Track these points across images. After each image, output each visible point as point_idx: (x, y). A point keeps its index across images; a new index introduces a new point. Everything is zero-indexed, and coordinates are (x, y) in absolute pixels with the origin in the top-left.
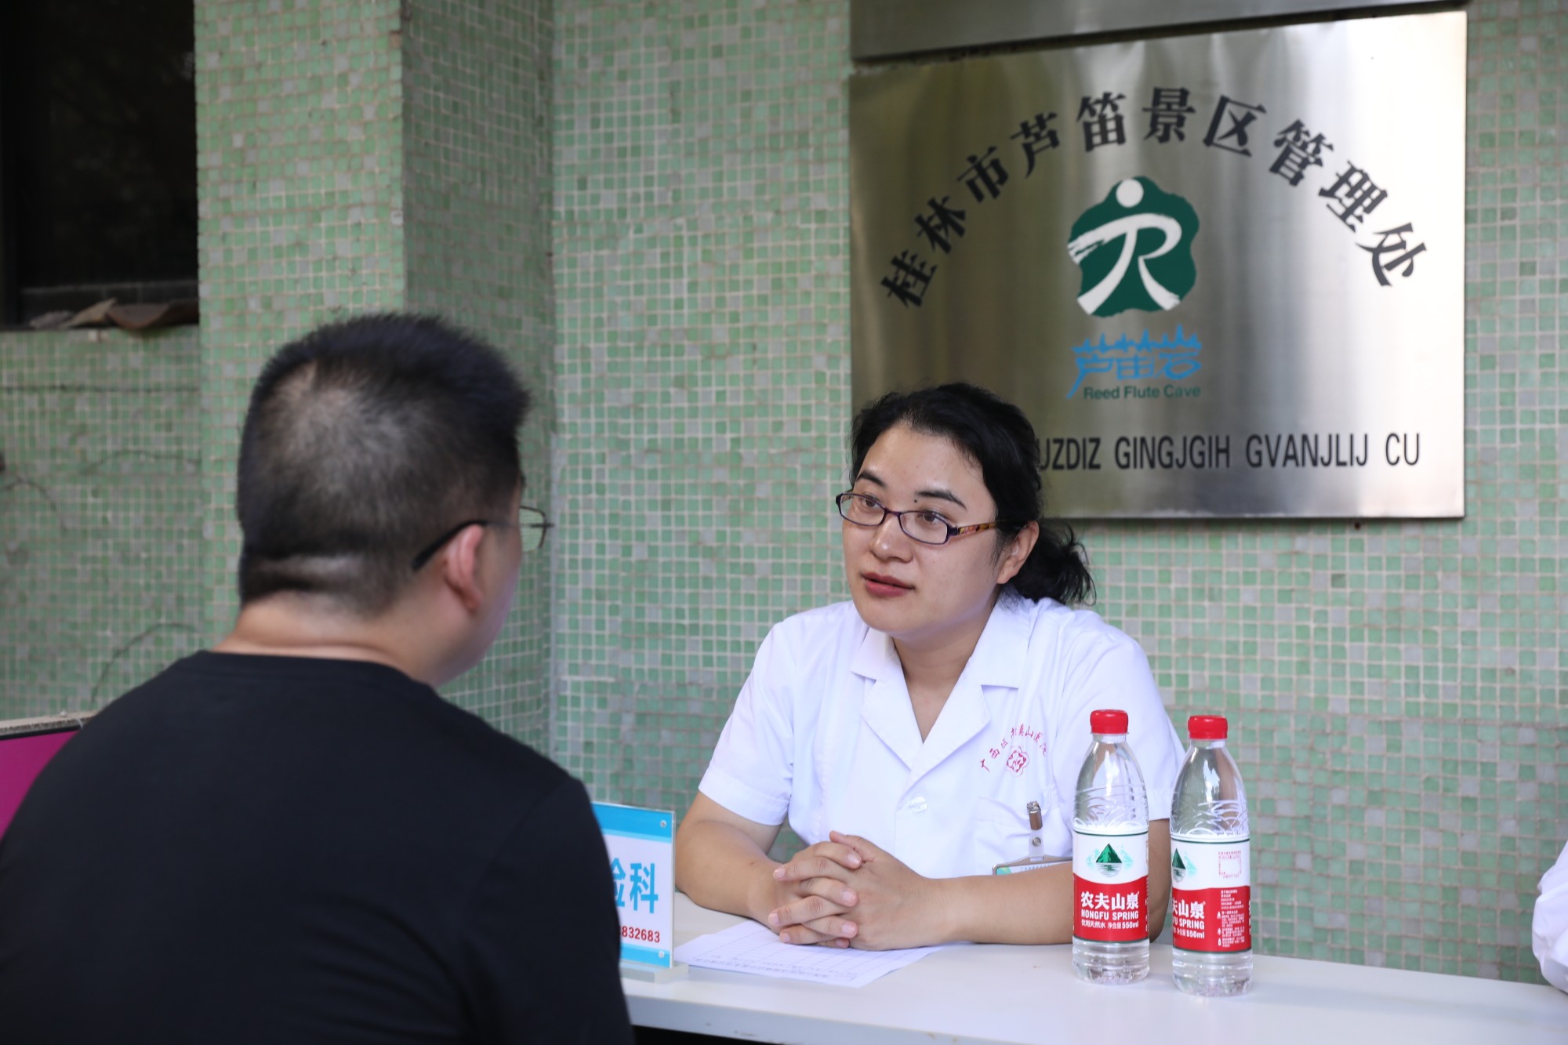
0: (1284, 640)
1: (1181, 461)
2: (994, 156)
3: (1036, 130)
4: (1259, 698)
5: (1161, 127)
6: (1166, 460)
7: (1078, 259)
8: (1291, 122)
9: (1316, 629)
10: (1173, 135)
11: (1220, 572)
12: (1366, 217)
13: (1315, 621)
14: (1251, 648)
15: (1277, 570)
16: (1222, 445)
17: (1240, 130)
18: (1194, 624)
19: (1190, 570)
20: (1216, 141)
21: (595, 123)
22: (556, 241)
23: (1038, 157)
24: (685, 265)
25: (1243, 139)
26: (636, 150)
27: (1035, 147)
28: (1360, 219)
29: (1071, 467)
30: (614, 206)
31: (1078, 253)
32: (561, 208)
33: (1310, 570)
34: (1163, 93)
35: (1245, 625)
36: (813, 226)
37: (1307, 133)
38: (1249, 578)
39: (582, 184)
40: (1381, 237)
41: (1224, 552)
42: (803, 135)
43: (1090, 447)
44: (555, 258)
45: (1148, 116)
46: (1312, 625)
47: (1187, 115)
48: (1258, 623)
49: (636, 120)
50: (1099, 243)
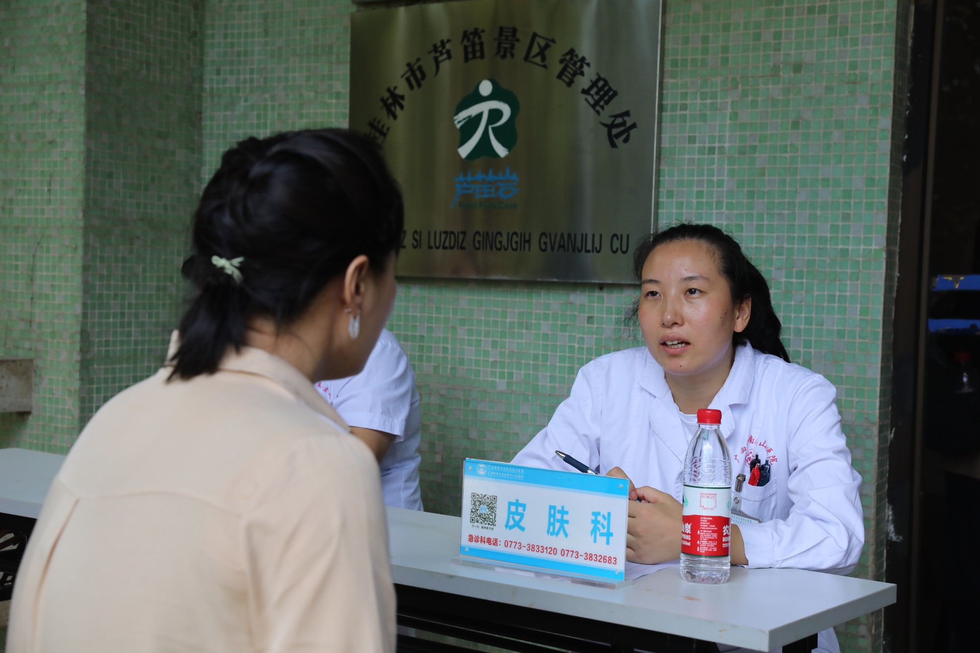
0: (562, 354)
1: (506, 246)
2: (420, 63)
3: (440, 49)
4: (548, 388)
5: (502, 50)
6: (498, 246)
7: (458, 126)
8: (567, 49)
9: (578, 348)
10: (508, 55)
11: (532, 313)
12: (606, 107)
13: (578, 343)
14: (545, 358)
15: (560, 313)
16: (527, 238)
17: (542, 53)
18: (517, 343)
19: (517, 311)
20: (530, 59)
21: (226, 36)
22: (204, 105)
23: (441, 65)
24: (269, 122)
25: (543, 59)
26: (246, 53)
27: (440, 59)
28: (602, 107)
29: (452, 248)
30: (234, 85)
31: (459, 122)
32: (207, 86)
33: (576, 313)
34: (505, 30)
35: (543, 344)
36: (334, 101)
37: (577, 56)
38: (546, 317)
39: (218, 72)
40: (612, 119)
41: (534, 301)
42: (331, 47)
43: (461, 237)
44: (203, 115)
45: (496, 44)
46: (577, 346)
47: (516, 43)
48: (549, 343)
49: (246, 35)
50: (469, 117)
